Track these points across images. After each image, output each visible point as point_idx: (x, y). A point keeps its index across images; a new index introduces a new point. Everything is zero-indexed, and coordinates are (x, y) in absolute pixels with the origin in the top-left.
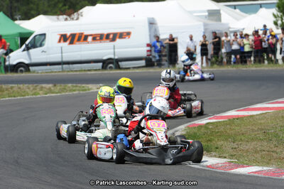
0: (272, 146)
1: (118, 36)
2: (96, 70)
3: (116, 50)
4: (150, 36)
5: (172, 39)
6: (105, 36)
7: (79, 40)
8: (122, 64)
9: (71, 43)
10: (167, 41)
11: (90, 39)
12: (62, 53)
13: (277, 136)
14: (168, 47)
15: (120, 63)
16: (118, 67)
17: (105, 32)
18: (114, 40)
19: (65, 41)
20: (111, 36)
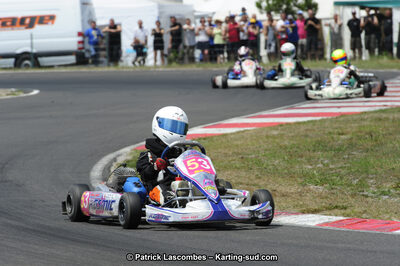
0: (253, 177)
1: (37, 21)
2: (5, 69)
3: (34, 41)
4: (83, 21)
5: (113, 26)
6: (18, 22)
8: (43, 61)
10: (107, 29)
13: (259, 163)
14: (107, 38)
15: (40, 59)
16: (37, 65)
17: (19, 15)
18: (31, 26)
20: (27, 21)
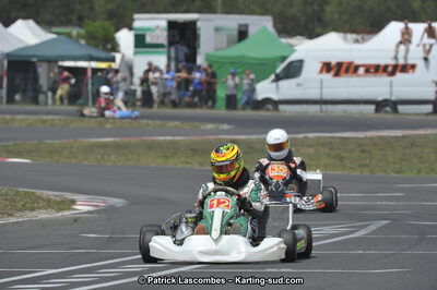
1: (399, 68)
3: (394, 89)
6: (381, 69)
7: (347, 71)
9: (337, 74)
11: (361, 71)
12: (321, 87)
16: (395, 111)
19: (328, 71)
